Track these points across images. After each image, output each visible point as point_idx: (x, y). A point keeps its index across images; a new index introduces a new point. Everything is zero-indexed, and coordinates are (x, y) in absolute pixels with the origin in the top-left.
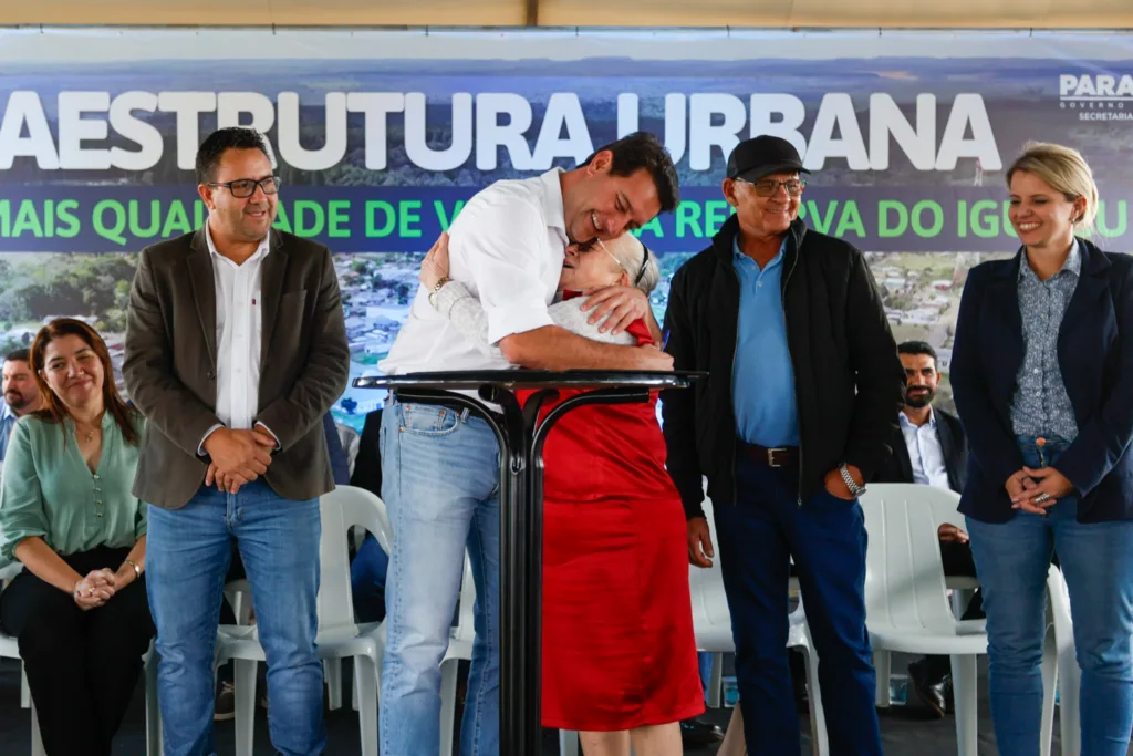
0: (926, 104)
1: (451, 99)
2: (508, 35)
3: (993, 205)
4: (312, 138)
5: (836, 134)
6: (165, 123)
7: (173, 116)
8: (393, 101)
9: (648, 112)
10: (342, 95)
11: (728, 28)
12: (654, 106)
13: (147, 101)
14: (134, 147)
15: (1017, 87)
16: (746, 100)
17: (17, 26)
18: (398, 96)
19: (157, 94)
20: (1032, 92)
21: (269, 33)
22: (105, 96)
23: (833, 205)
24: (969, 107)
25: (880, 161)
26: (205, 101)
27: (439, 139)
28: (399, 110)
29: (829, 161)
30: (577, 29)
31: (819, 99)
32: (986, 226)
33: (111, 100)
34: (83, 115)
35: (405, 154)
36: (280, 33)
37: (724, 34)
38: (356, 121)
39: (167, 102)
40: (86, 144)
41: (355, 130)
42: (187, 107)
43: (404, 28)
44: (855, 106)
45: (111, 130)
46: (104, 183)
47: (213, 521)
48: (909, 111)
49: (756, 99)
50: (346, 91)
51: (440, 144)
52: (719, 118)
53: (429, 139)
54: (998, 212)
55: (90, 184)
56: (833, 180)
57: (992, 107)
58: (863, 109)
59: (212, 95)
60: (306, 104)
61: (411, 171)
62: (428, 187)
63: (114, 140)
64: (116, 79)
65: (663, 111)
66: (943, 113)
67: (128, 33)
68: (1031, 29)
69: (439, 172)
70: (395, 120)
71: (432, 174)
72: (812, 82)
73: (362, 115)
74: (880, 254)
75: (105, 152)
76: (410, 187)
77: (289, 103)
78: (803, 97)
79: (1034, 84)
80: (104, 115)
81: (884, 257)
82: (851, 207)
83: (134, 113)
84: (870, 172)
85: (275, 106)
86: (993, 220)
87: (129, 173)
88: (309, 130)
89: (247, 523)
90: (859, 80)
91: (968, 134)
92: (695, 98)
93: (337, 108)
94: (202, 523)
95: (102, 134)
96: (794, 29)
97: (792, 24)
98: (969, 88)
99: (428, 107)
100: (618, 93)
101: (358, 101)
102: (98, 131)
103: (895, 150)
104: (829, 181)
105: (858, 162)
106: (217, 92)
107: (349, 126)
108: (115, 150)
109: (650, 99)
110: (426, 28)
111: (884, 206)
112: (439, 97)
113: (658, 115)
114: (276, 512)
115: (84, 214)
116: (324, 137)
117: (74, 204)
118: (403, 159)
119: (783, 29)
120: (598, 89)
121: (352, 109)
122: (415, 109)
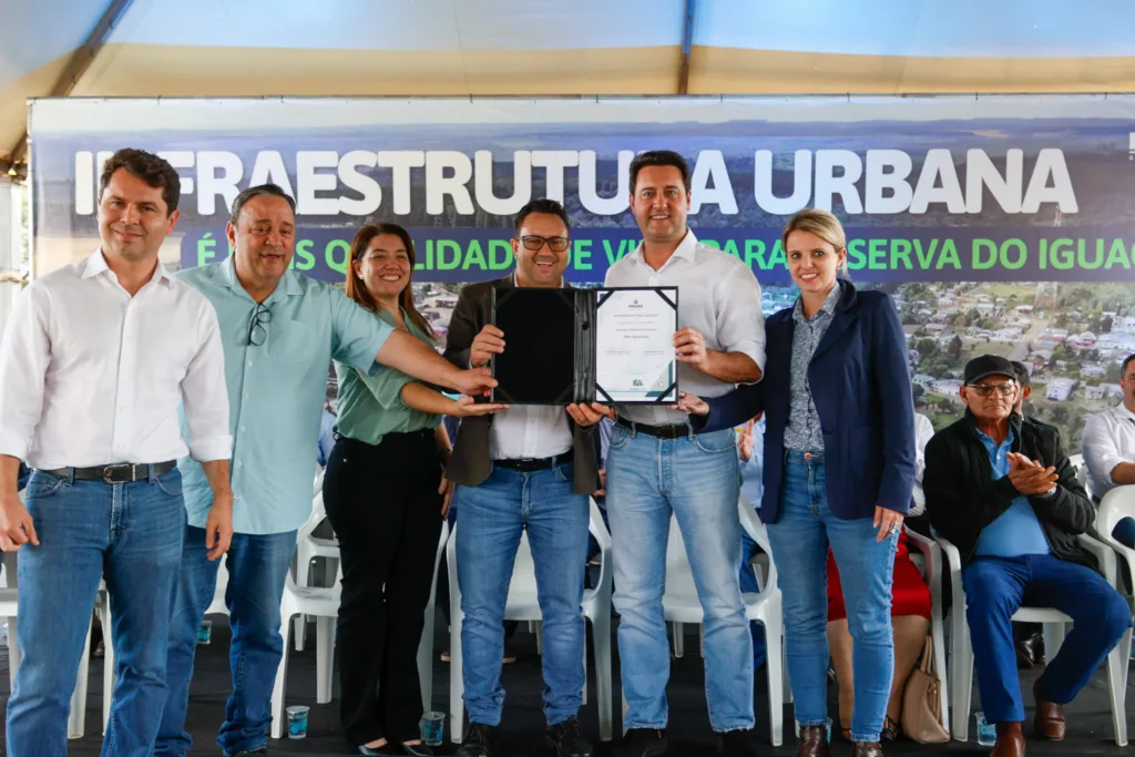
0: (1015, 158)
1: (616, 155)
2: (665, 102)
3: (1069, 242)
4: (503, 190)
5: (938, 183)
6: (383, 176)
7: (389, 171)
8: (569, 158)
9: (780, 166)
10: (527, 153)
11: (848, 95)
12: (784, 160)
13: (369, 159)
14: (359, 196)
15: (1093, 143)
16: (862, 155)
17: (263, 97)
18: (573, 154)
19: (377, 153)
20: (1105, 147)
21: (466, 102)
22: (334, 155)
23: (934, 243)
24: (1052, 160)
25: (974, 205)
26: (415, 158)
27: (607, 189)
28: (575, 165)
29: (932, 206)
30: (722, 96)
31: (924, 154)
32: (1063, 260)
33: (340, 158)
34: (317, 170)
35: (578, 201)
36: (476, 101)
37: (845, 99)
38: (538, 174)
39: (385, 159)
40: (319, 194)
41: (538, 182)
42: (400, 163)
43: (578, 96)
44: (954, 159)
45: (339, 182)
46: (334, 226)
47: (509, 512)
48: (1000, 164)
49: (871, 154)
50: (531, 150)
51: (607, 193)
52: (839, 170)
53: (598, 188)
54: (1074, 248)
55: (323, 226)
56: (935, 221)
57: (1072, 160)
58: (961, 162)
59: (421, 153)
60: (498, 160)
61: (584, 216)
62: (598, 228)
63: (342, 191)
64: (343, 141)
65: (793, 164)
66: (1029, 165)
67: (353, 103)
68: (1106, 94)
69: (606, 216)
70: (571, 174)
71: (601, 217)
72: (919, 140)
73: (544, 169)
74: (973, 283)
75: (334, 201)
76: (583, 229)
77: (484, 160)
78: (911, 153)
79: (1108, 140)
80: (334, 170)
81: (977, 285)
82: (949, 244)
83: (357, 168)
84: (966, 215)
85: (473, 162)
86: (1069, 255)
87: (355, 218)
88: (500, 182)
89: (537, 514)
90: (958, 137)
91: (1050, 183)
92: (820, 154)
93: (523, 164)
94: (502, 514)
95: (333, 186)
96: (904, 95)
97: (902, 90)
98: (1051, 144)
99: (598, 163)
100: (755, 150)
101: (541, 158)
102: (329, 183)
103: (987, 196)
104: (932, 222)
105: (956, 206)
106: (425, 151)
107: (534, 178)
108: (343, 199)
109: (782, 155)
110: (597, 97)
111: (977, 243)
112: (607, 154)
113: (789, 168)
114: (560, 506)
115: (318, 251)
116: (513, 188)
117: (310, 243)
118: (577, 205)
119: (895, 95)
120: (739, 146)
121: (535, 165)
122: (587, 163)
